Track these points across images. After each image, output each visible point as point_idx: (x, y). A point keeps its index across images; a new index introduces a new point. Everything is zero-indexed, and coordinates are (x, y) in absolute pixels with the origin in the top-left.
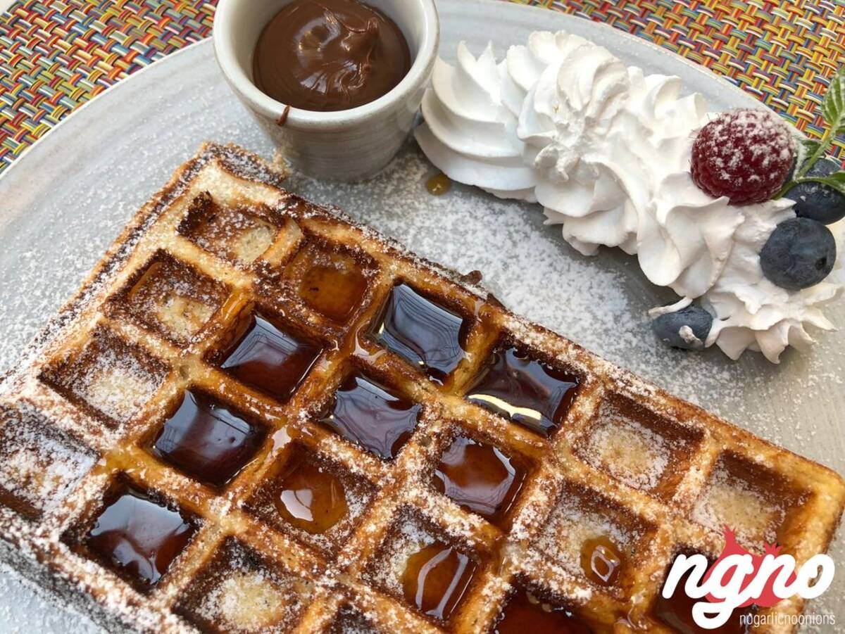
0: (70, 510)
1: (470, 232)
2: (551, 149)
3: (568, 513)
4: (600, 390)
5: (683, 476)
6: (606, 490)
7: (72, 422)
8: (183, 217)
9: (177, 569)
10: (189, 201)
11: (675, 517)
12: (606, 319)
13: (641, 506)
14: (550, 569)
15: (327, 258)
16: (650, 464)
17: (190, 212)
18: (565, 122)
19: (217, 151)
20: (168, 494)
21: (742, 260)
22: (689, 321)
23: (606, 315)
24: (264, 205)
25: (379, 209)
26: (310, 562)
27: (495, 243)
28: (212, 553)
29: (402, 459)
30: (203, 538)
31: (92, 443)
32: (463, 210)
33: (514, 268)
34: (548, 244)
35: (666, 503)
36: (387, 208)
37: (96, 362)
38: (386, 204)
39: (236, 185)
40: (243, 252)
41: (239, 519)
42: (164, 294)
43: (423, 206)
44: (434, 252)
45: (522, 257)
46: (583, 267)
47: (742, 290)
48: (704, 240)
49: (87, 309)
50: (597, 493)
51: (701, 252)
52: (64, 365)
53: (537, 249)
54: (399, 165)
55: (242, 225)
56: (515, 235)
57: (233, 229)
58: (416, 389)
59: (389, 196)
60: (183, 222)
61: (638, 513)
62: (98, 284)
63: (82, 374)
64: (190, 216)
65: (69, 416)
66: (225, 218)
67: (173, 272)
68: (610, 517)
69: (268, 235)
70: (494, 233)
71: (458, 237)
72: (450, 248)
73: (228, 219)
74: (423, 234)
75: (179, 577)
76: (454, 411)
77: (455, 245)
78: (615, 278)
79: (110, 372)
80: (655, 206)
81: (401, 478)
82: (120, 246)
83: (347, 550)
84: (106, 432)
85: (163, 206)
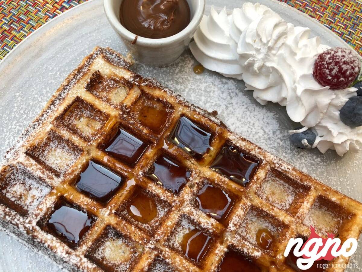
0: (40, 212)
1: (212, 92)
2: (252, 59)
3: (251, 217)
4: (268, 167)
5: (301, 205)
6: (268, 210)
7: (40, 173)
8: (88, 82)
9: (87, 238)
10: (90, 75)
11: (297, 223)
12: (269, 133)
13: (283, 217)
14: (244, 243)
15: (151, 103)
16: (286, 199)
17: (91, 80)
18: (259, 48)
19: (102, 51)
20: (82, 206)
21: (332, 113)
22: (306, 137)
23: (269, 131)
24: (124, 78)
25: (172, 79)
26: (143, 237)
27: (223, 97)
28: (101, 232)
29: (183, 194)
30: (97, 225)
31: (49, 183)
32: (209, 81)
33: (230, 109)
34: (246, 98)
35: (294, 217)
36: (176, 79)
37: (49, 146)
38: (175, 78)
39: (111, 67)
40: (114, 98)
41: (113, 218)
42: (79, 116)
43: (191, 79)
44: (196, 100)
45: (234, 104)
46: (260, 110)
47: (330, 126)
48: (316, 103)
49: (45, 122)
50: (265, 212)
51: (315, 109)
52: (36, 147)
53: (241, 101)
54: (181, 59)
55: (113, 86)
56: (231, 94)
57: (109, 87)
58: (189, 163)
59: (177, 74)
60: (88, 85)
61: (282, 220)
62: (49, 110)
63: (43, 151)
64: (91, 82)
65: (39, 170)
66: (106, 82)
67: (83, 107)
68: (269, 221)
69: (124, 91)
70: (223, 93)
71: (206, 94)
72: (203, 98)
73: (107, 83)
74: (191, 92)
75: (87, 242)
76: (205, 173)
77: (205, 97)
78: (274, 115)
79: (55, 150)
80: (296, 87)
81: (182, 202)
82: (59, 93)
83: (159, 232)
84: (55, 178)
85: (78, 75)
